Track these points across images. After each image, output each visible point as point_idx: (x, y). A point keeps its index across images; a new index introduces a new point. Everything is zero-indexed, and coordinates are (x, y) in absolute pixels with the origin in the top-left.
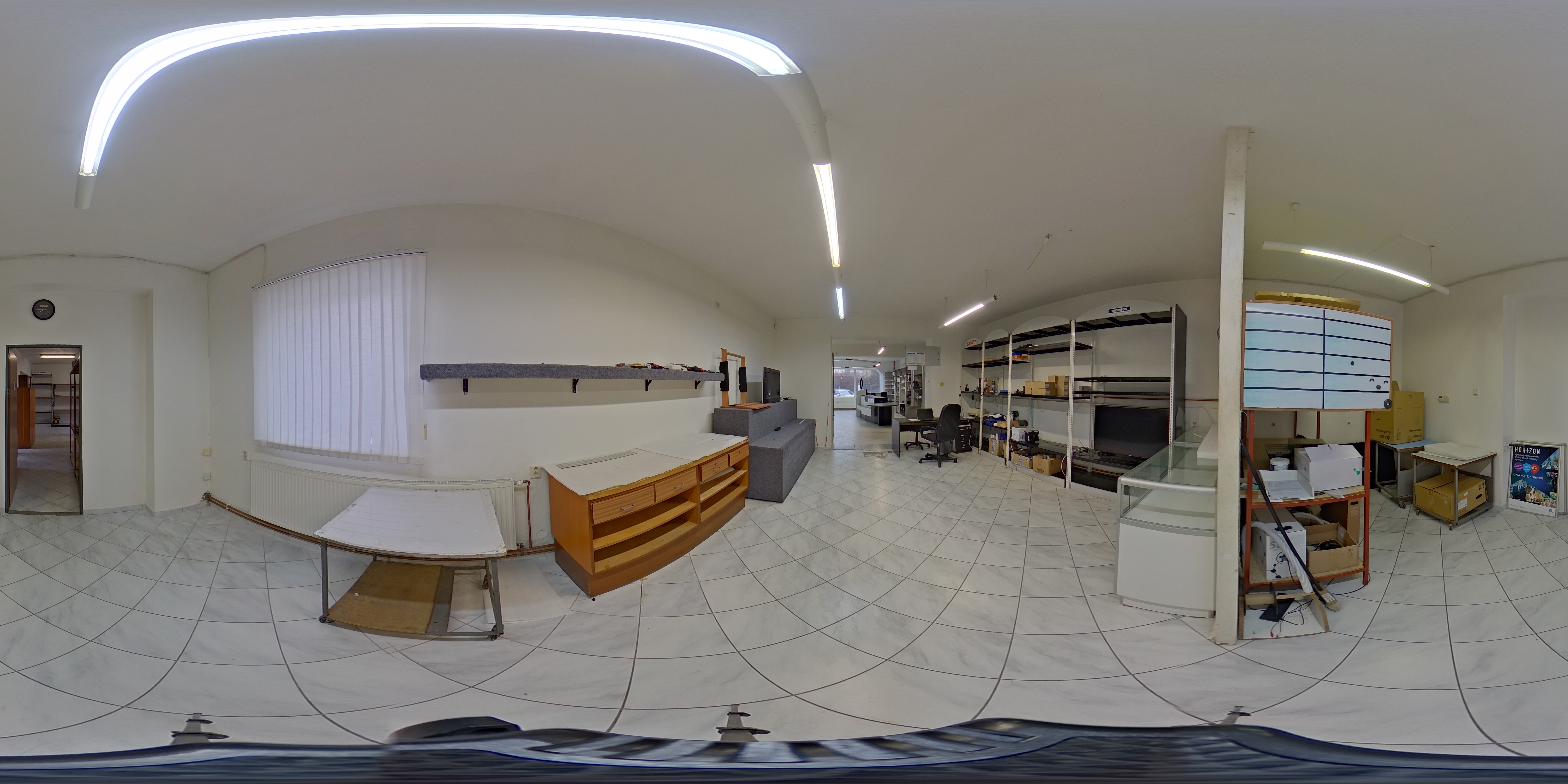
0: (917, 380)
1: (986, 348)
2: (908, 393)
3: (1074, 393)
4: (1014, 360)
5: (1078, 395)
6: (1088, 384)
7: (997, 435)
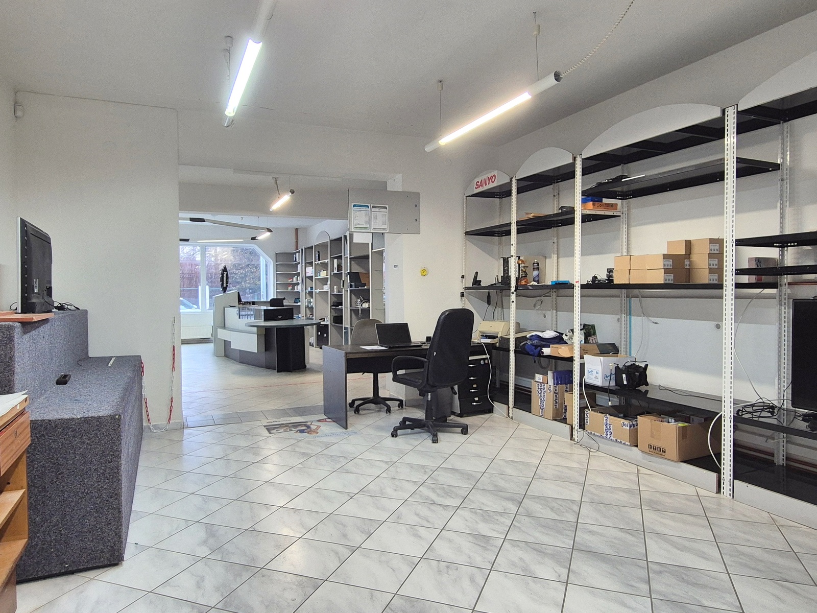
0: (357, 269)
1: (519, 191)
2: (335, 299)
3: (736, 274)
4: (586, 212)
5: (745, 279)
6: (772, 253)
7: (550, 374)
